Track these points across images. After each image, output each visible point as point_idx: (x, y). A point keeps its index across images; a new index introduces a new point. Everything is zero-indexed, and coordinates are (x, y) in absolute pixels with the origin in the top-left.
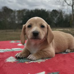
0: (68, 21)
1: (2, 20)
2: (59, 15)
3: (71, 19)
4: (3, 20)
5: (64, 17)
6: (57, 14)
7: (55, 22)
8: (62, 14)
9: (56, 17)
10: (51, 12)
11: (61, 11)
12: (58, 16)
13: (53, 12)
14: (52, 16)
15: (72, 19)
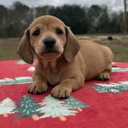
0: (118, 23)
1: (13, 24)
2: (102, 13)
3: (121, 20)
4: (15, 23)
5: (110, 16)
6: (99, 12)
7: (96, 26)
8: (108, 12)
9: (97, 17)
10: (89, 9)
11: (106, 7)
12: (100, 16)
13: (92, 9)
14: (90, 16)
15: (124, 20)
